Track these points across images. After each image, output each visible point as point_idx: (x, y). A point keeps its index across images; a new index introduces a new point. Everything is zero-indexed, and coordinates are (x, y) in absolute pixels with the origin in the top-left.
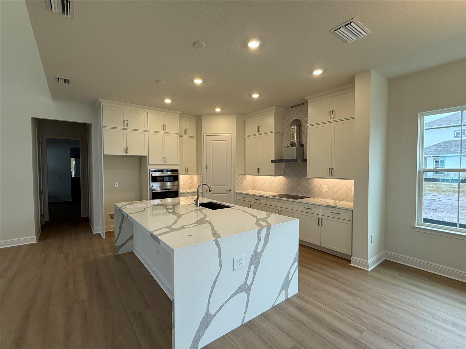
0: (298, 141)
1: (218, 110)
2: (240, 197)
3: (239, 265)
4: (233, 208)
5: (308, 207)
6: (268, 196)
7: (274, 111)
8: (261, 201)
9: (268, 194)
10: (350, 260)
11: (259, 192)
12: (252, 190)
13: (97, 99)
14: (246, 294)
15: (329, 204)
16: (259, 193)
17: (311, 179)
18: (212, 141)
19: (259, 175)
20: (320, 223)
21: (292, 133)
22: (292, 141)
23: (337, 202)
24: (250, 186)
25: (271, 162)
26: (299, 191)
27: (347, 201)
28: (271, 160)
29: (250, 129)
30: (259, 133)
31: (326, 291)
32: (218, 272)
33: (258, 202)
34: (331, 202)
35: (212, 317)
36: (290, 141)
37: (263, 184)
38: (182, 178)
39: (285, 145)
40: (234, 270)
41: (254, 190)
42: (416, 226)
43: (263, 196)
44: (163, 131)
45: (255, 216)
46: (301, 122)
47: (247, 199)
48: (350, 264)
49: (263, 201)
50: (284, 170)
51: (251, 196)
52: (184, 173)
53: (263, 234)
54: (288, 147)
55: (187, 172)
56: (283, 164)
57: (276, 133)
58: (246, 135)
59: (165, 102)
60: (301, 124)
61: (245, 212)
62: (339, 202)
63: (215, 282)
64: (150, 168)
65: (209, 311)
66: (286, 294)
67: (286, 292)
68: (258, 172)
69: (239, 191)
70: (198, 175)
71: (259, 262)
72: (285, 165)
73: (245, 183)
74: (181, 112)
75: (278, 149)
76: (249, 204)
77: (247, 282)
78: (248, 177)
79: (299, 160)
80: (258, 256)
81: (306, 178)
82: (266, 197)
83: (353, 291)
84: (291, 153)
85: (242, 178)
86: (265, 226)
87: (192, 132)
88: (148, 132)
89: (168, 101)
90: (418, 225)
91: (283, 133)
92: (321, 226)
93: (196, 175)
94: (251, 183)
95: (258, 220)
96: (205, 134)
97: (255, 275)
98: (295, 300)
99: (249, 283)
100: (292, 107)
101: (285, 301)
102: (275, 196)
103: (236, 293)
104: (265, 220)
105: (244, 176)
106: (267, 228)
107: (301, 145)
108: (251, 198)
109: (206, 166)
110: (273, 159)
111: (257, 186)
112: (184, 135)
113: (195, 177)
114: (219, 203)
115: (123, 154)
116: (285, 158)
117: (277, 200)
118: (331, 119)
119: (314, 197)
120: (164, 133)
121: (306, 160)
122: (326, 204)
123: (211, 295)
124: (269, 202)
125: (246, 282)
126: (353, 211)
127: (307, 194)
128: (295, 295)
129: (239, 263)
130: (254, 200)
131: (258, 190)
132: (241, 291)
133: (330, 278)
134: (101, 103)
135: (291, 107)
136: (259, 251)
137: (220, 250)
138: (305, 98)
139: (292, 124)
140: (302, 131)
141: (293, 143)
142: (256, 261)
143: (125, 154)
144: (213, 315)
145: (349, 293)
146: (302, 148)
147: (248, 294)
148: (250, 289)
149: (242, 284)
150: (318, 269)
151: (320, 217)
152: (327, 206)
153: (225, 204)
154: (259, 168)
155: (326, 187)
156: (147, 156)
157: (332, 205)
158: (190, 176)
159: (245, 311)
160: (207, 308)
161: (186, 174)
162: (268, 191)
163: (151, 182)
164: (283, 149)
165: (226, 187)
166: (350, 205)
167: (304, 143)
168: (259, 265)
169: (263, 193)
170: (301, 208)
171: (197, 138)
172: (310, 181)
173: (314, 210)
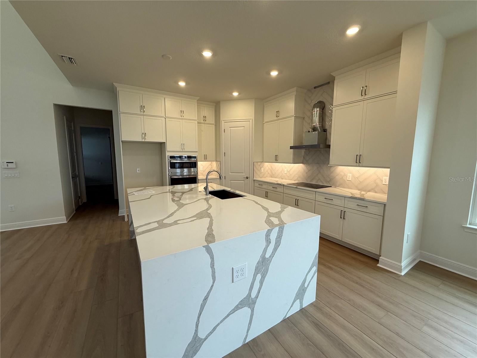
0: (321, 126)
1: (235, 94)
2: (257, 185)
3: (240, 275)
4: (244, 198)
5: (330, 198)
6: (285, 184)
7: (295, 93)
8: (278, 189)
9: (285, 182)
10: (378, 259)
11: (277, 179)
12: (270, 177)
13: (113, 83)
14: (250, 309)
15: (355, 196)
16: (277, 181)
17: (334, 166)
18: (230, 127)
19: (277, 163)
20: (343, 215)
21: (315, 116)
22: (314, 126)
23: (363, 193)
24: (268, 173)
25: (290, 149)
26: (319, 179)
27: (376, 192)
28: (290, 147)
29: (269, 115)
30: (279, 118)
31: (349, 300)
32: (211, 286)
33: (275, 189)
34: (357, 193)
35: (203, 340)
36: (312, 126)
37: (281, 171)
38: (201, 165)
39: (305, 130)
40: (233, 282)
41: (272, 177)
42: (468, 226)
43: (280, 185)
44: (181, 117)
45: (266, 209)
46: (325, 104)
47: (264, 186)
48: (378, 265)
49: (280, 189)
50: (304, 158)
51: (269, 184)
52: (203, 160)
53: (273, 236)
54: (309, 132)
55: (206, 158)
56: (303, 151)
57: (296, 117)
58: (265, 121)
59: (179, 84)
60: (325, 106)
61: (257, 203)
62: (366, 193)
63: (206, 299)
64: (168, 154)
65: (197, 335)
66: (301, 303)
67: (301, 302)
68: (276, 160)
69: (256, 178)
70: (217, 162)
71: (268, 270)
72: (305, 152)
73: (263, 170)
74: (199, 98)
75: (298, 135)
76: (266, 192)
77: (251, 295)
78: (266, 164)
79: (321, 146)
80: (266, 262)
81: (328, 165)
82: (284, 185)
83: (385, 303)
84: (313, 139)
85: (260, 165)
86: (277, 225)
87: (211, 119)
88: (165, 118)
89: (182, 84)
90: (470, 224)
91: (304, 118)
92: (344, 219)
93: (215, 162)
94: (269, 171)
95: (270, 215)
96: (223, 120)
97: (262, 285)
98: (312, 310)
99: (253, 295)
100: (316, 88)
101: (299, 312)
102: (294, 184)
103: (236, 309)
104: (278, 215)
105: (262, 163)
106: (279, 228)
107: (323, 129)
108: (268, 186)
109: (225, 153)
110: (292, 146)
111: (275, 173)
112: (202, 121)
113: (214, 164)
114: (232, 191)
115: (141, 141)
116: (305, 143)
117: (296, 189)
118: (363, 96)
119: (335, 187)
120: (182, 119)
121: (329, 147)
122: (351, 195)
123: (200, 316)
124: (287, 191)
125: (249, 295)
126: (385, 205)
127: (329, 183)
128: (312, 304)
129: (240, 273)
130: (271, 188)
131: (276, 178)
132: (243, 306)
133: (353, 282)
134: (116, 88)
135: (314, 88)
136: (267, 256)
137: (212, 258)
138: (331, 74)
139: (315, 106)
140: (325, 114)
141: (315, 127)
142: (264, 268)
143: (143, 140)
144: (203, 338)
145: (379, 305)
146: (325, 133)
147: (252, 309)
148: (254, 302)
149: (244, 298)
150: (339, 269)
151: (342, 209)
152: (352, 198)
153: (238, 192)
154: (277, 155)
155: (351, 176)
156: (165, 142)
157: (359, 196)
158: (210, 163)
159: (248, 328)
160: (194, 331)
161: (205, 161)
162: (286, 179)
163: (170, 168)
164: (304, 135)
165: (244, 174)
166: (383, 197)
167: (327, 127)
168: (267, 273)
169: (281, 181)
170: (321, 198)
171: (216, 125)
172: (332, 169)
173: (336, 201)
